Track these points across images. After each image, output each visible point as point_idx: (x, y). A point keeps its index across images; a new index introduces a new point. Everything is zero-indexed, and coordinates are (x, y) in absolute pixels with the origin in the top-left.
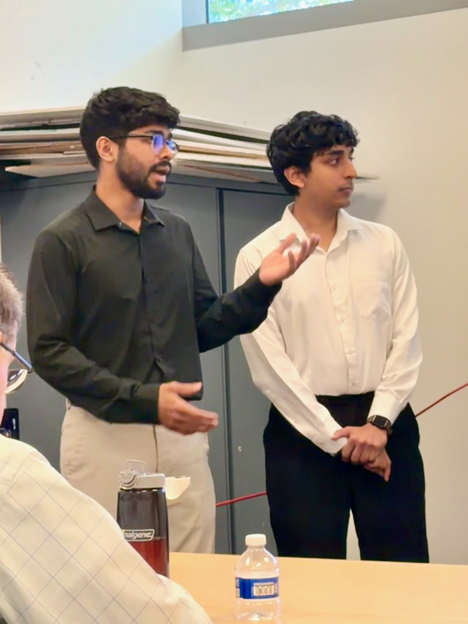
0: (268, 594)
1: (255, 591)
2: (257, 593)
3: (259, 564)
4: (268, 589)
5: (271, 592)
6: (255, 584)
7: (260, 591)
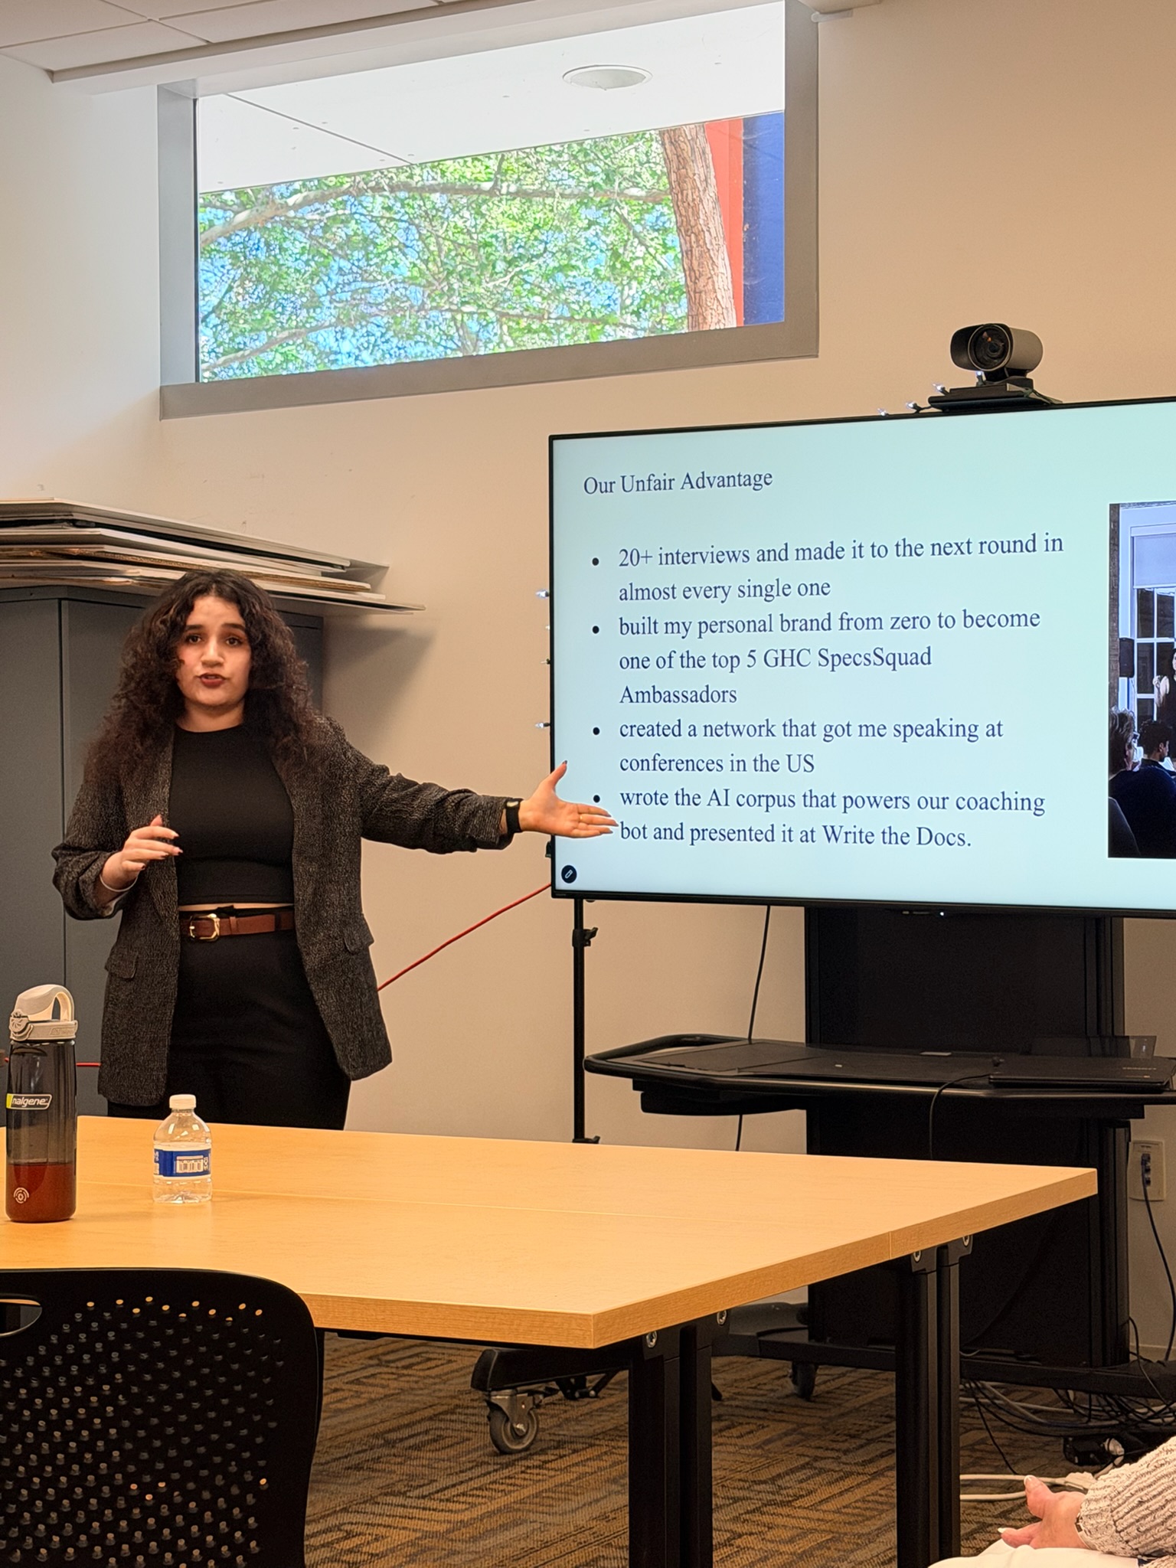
0: (196, 1170)
1: (179, 1167)
2: (181, 1169)
3: (186, 1133)
4: (196, 1164)
5: (199, 1168)
6: (178, 1158)
7: (186, 1166)
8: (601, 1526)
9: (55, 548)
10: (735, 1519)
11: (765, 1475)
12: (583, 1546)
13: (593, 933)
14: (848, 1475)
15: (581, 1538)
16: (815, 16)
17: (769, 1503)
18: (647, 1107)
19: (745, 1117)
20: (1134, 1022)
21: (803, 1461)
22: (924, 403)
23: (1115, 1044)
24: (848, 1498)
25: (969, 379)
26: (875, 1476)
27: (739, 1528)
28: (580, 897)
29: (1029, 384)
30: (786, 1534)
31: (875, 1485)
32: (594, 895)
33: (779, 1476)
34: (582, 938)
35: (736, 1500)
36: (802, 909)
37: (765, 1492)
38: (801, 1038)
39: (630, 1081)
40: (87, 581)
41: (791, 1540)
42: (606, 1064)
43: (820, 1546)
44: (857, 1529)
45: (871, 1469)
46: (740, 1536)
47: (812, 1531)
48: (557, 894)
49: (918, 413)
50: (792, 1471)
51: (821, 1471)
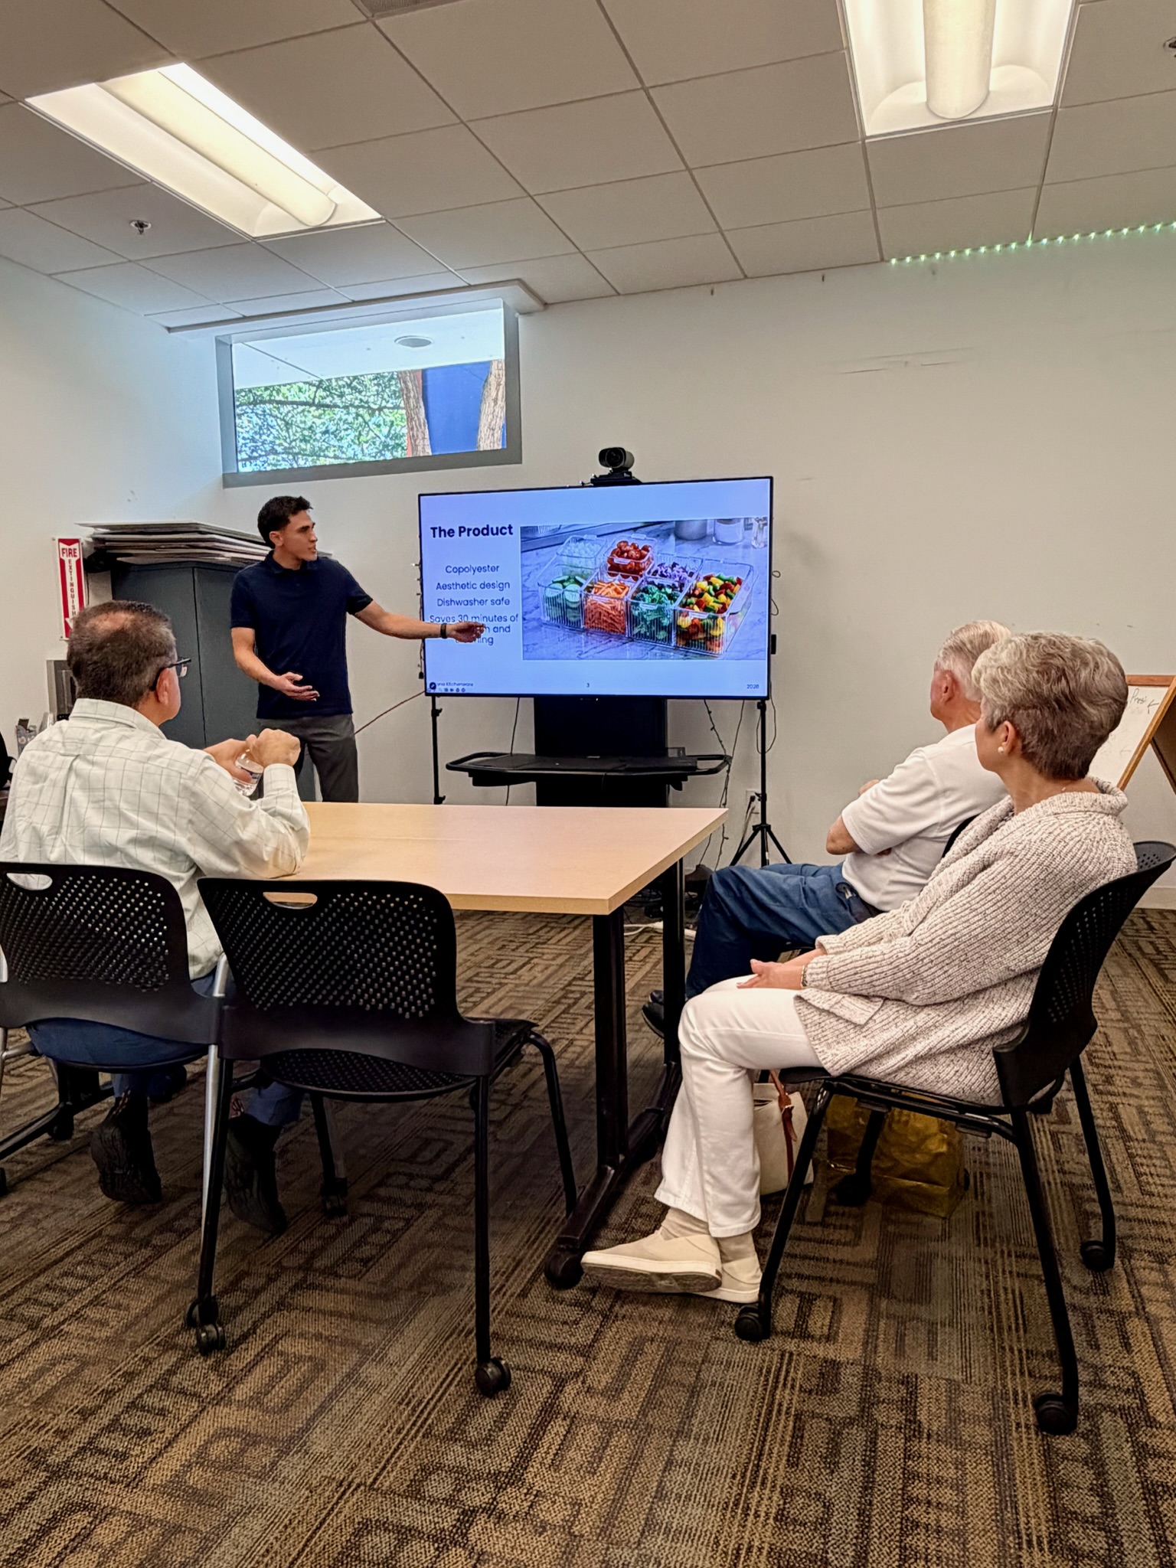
8: (473, 958)
9: (191, 544)
10: (527, 951)
11: (531, 931)
12: (469, 968)
13: (440, 711)
14: (564, 929)
15: (468, 964)
16: (517, 314)
17: (537, 943)
18: (475, 783)
19: (511, 787)
20: (672, 742)
21: (543, 924)
22: (587, 481)
23: (663, 750)
24: (568, 939)
25: (606, 471)
26: (575, 928)
27: (531, 955)
28: (434, 696)
29: (630, 473)
30: (550, 957)
31: (577, 932)
32: (440, 695)
33: (538, 931)
34: (435, 713)
35: (525, 943)
36: (532, 699)
37: (534, 939)
38: (533, 752)
39: (467, 774)
40: (208, 559)
41: (554, 959)
42: (452, 766)
43: (567, 961)
44: (578, 952)
45: (572, 925)
46: (532, 958)
47: (561, 954)
48: (427, 694)
49: (583, 486)
50: (541, 928)
51: (553, 928)
